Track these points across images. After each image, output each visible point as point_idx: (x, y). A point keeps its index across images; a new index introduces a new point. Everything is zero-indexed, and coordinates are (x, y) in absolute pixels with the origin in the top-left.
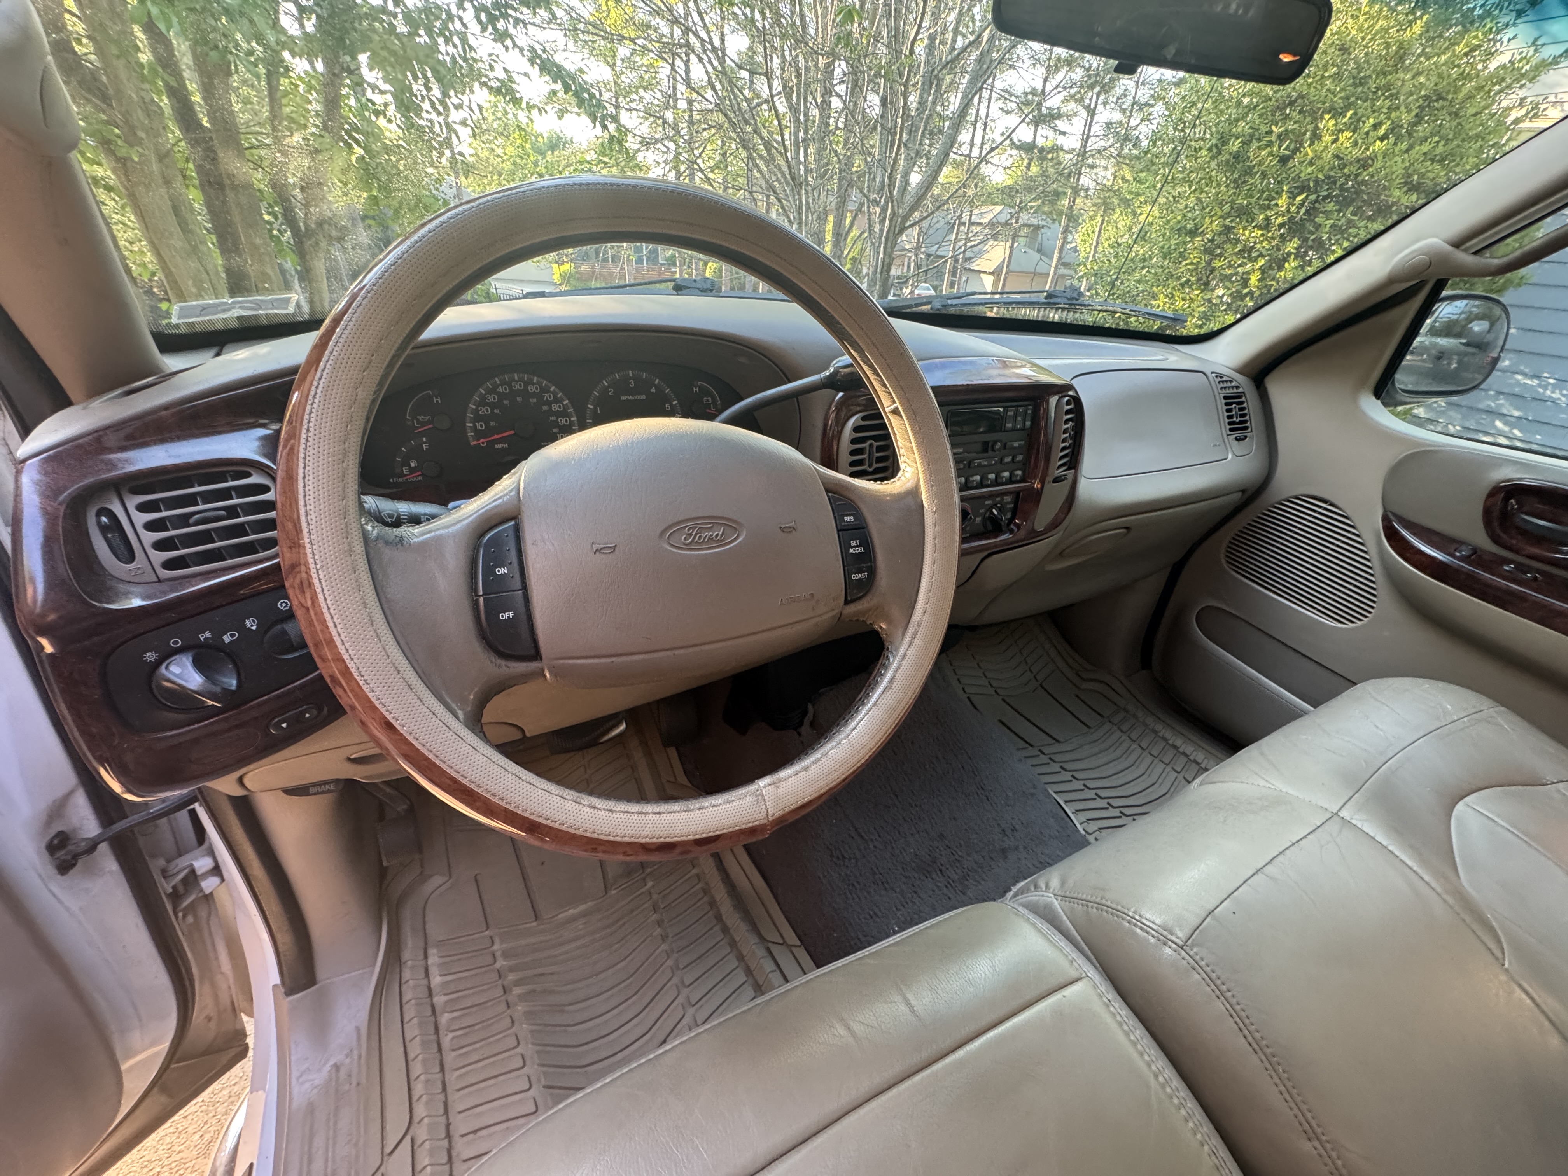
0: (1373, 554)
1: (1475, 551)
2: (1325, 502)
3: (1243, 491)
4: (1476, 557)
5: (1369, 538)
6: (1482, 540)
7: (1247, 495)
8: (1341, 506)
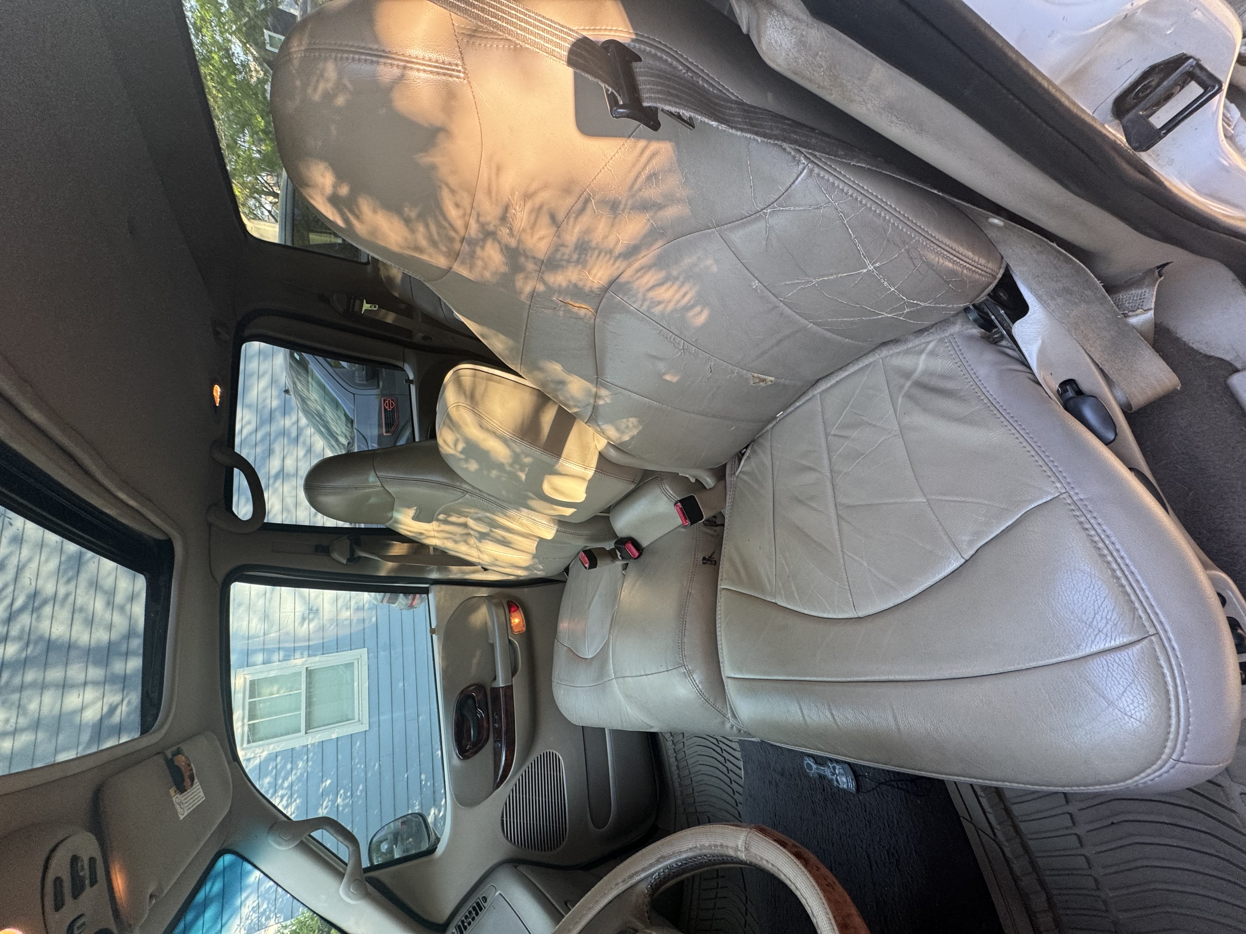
0: (518, 776)
1: (495, 741)
2: (503, 821)
3: (516, 867)
4: (498, 739)
5: (511, 785)
6: (489, 746)
7: (516, 864)
8: (501, 813)
